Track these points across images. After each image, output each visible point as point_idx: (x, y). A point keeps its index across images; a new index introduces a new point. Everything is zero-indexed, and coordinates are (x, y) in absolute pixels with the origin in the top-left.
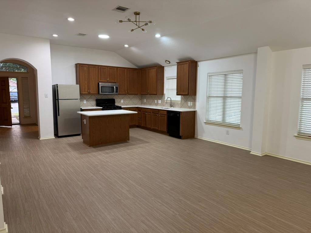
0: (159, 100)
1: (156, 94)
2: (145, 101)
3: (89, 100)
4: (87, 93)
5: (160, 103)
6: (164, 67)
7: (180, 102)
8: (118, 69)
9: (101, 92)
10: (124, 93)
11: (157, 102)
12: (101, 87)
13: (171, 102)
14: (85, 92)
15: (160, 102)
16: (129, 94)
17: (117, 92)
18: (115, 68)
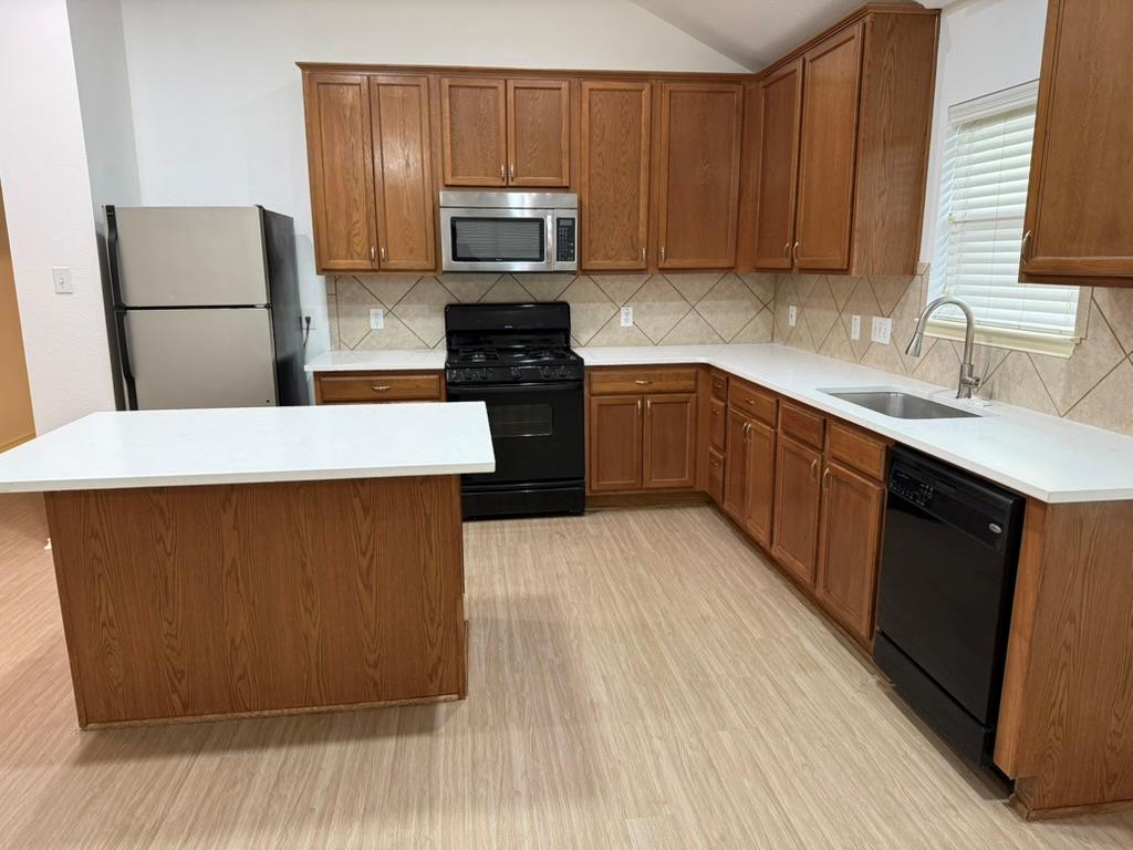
0: (877, 321)
1: (845, 271)
2: (792, 322)
3: (400, 309)
4: (365, 264)
5: (887, 340)
6: (936, 13)
7: (1067, 353)
8: (587, 85)
9: (455, 258)
10: (623, 263)
11: (866, 328)
12: (454, 220)
13: (968, 344)
14: (350, 254)
15: (882, 330)
16: (664, 270)
17: (564, 254)
18: (564, 85)
